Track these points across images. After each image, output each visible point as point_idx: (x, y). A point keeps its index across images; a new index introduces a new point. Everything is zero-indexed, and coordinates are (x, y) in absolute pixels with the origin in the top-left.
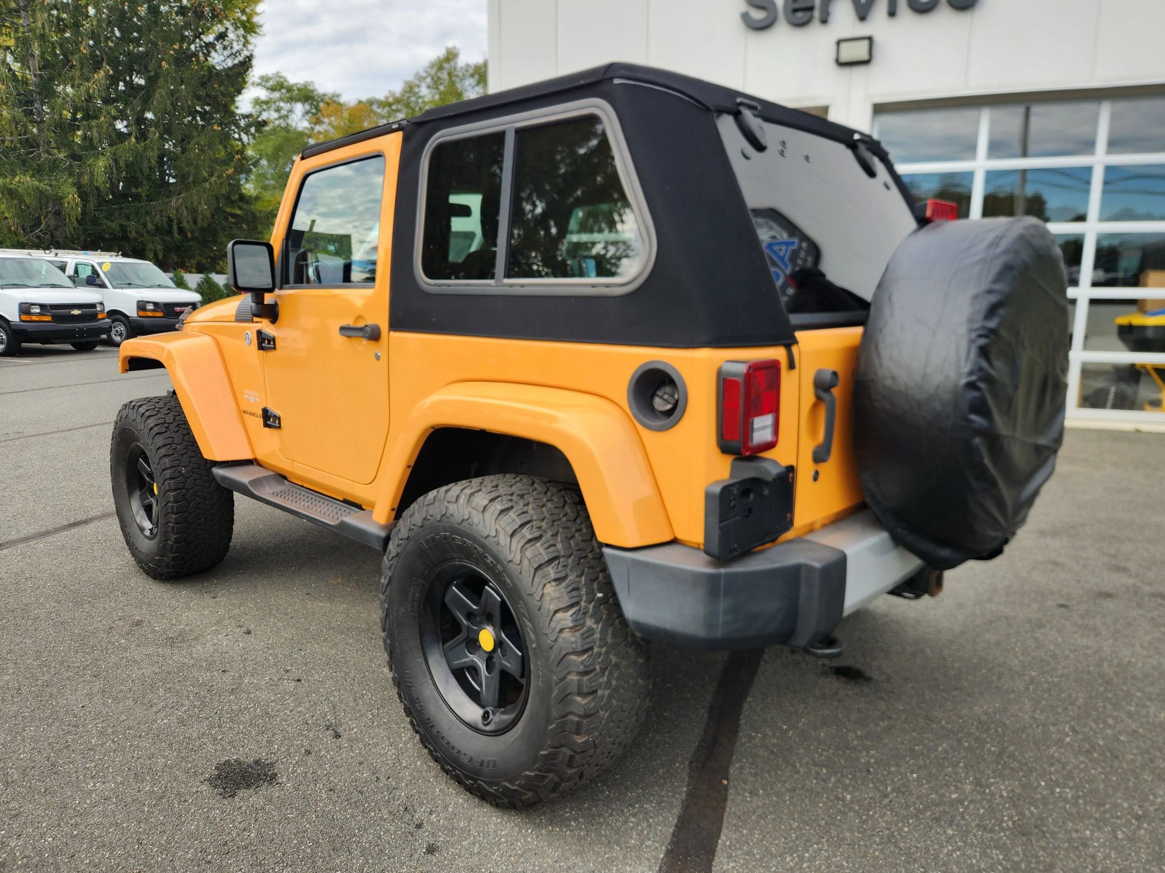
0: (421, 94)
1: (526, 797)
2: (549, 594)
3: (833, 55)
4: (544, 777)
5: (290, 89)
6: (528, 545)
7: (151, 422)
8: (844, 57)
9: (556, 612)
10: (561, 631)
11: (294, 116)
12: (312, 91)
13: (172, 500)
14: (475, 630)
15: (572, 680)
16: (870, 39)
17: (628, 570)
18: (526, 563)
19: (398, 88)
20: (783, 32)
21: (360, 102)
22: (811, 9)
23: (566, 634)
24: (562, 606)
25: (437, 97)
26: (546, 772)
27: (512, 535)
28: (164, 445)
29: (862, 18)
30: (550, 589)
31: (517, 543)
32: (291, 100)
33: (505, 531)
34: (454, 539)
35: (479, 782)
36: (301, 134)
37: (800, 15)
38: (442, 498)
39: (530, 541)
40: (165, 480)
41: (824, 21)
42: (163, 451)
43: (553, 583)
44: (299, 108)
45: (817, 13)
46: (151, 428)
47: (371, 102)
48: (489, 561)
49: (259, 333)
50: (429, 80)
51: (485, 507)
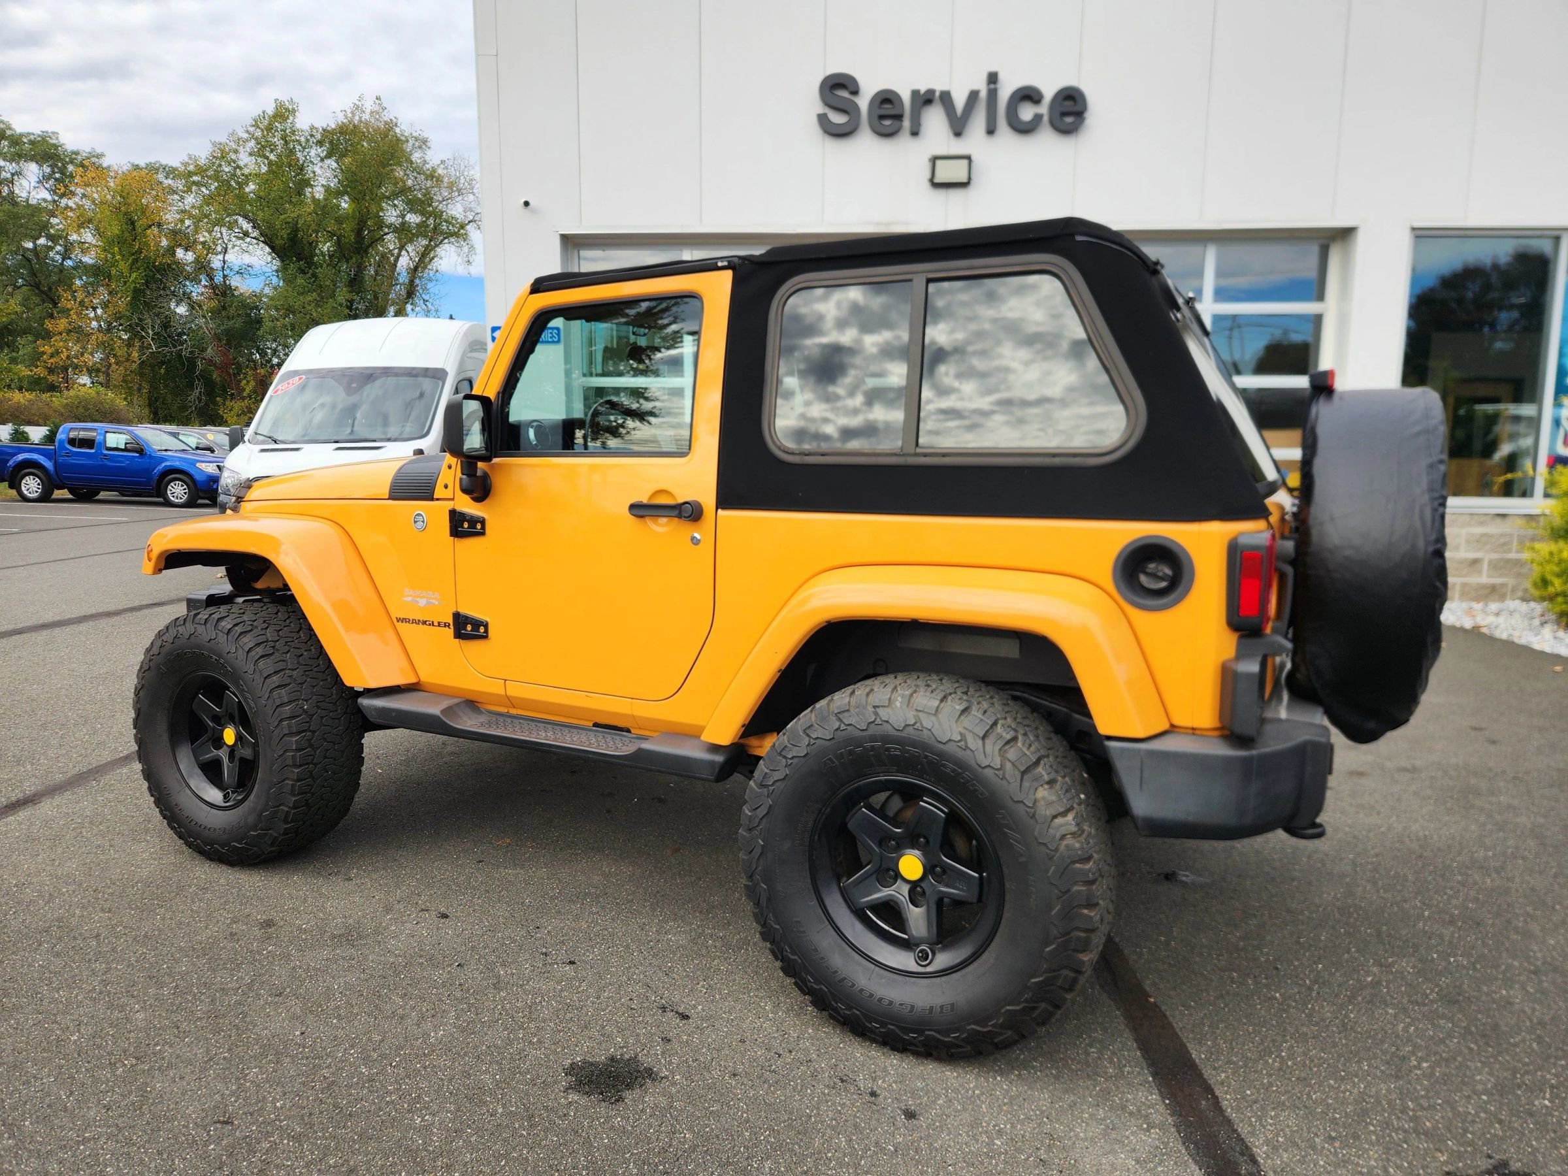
0: (241, 164)
1: (1001, 1038)
2: (1043, 798)
3: (928, 175)
4: (1034, 1008)
5: (15, 141)
6: (1007, 747)
7: (248, 641)
8: (940, 177)
9: (1055, 817)
10: (1063, 837)
11: (24, 183)
12: (56, 147)
13: (294, 748)
14: (893, 857)
15: (1079, 892)
16: (968, 158)
17: (1142, 762)
18: (1008, 766)
19: (203, 153)
20: (866, 144)
21: (137, 167)
22: (899, 117)
23: (1069, 841)
24: (1062, 810)
25: (264, 169)
26: (1036, 1002)
27: (984, 738)
28: (276, 672)
29: (958, 134)
30: (1043, 793)
31: (992, 746)
32: (17, 157)
33: (973, 733)
34: (888, 749)
35: (927, 1033)
36: (36, 210)
37: (887, 122)
38: (864, 703)
39: (1008, 742)
40: (281, 721)
41: (915, 133)
42: (276, 680)
43: (1046, 786)
44: (32, 171)
45: (906, 123)
46: (250, 650)
47: (153, 169)
48: (948, 771)
49: (453, 513)
50: (252, 143)
51: (938, 707)
